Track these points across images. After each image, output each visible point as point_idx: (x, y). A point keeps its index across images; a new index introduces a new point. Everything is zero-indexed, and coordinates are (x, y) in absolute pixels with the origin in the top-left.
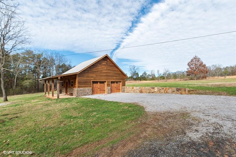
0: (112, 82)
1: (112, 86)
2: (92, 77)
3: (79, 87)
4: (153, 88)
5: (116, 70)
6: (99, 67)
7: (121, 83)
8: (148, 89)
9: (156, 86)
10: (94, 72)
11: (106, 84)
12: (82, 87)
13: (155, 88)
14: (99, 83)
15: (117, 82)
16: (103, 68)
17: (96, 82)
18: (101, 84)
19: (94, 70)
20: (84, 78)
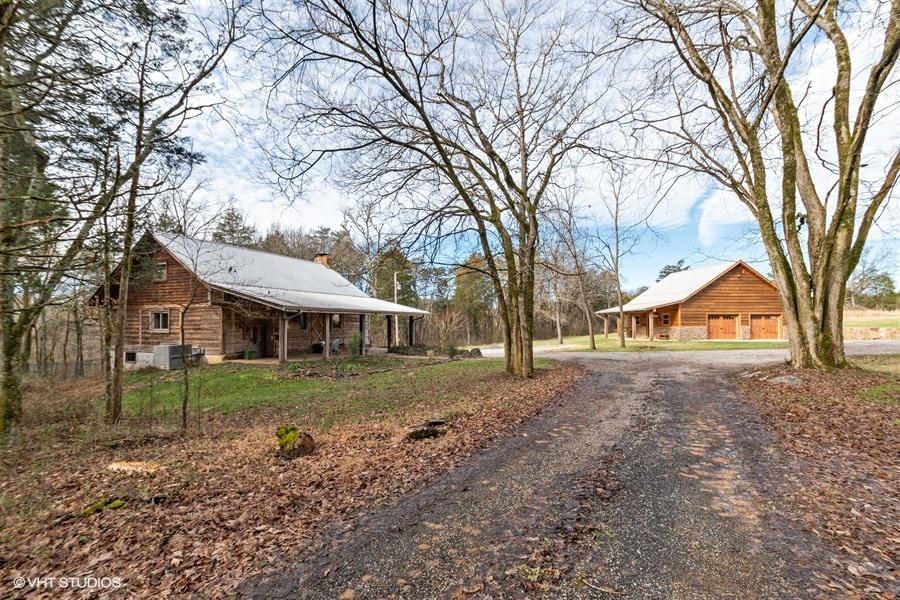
0: (753, 317)
1: (754, 324)
2: (708, 306)
3: (683, 324)
4: (876, 330)
5: (766, 288)
6: (724, 288)
7: (779, 320)
8: (861, 332)
9: (883, 325)
10: (712, 298)
11: (738, 320)
12: (687, 325)
13: (881, 329)
14: (721, 318)
15: (768, 317)
16: (732, 288)
17: (717, 317)
18: (726, 320)
19: (712, 293)
20: (692, 310)
